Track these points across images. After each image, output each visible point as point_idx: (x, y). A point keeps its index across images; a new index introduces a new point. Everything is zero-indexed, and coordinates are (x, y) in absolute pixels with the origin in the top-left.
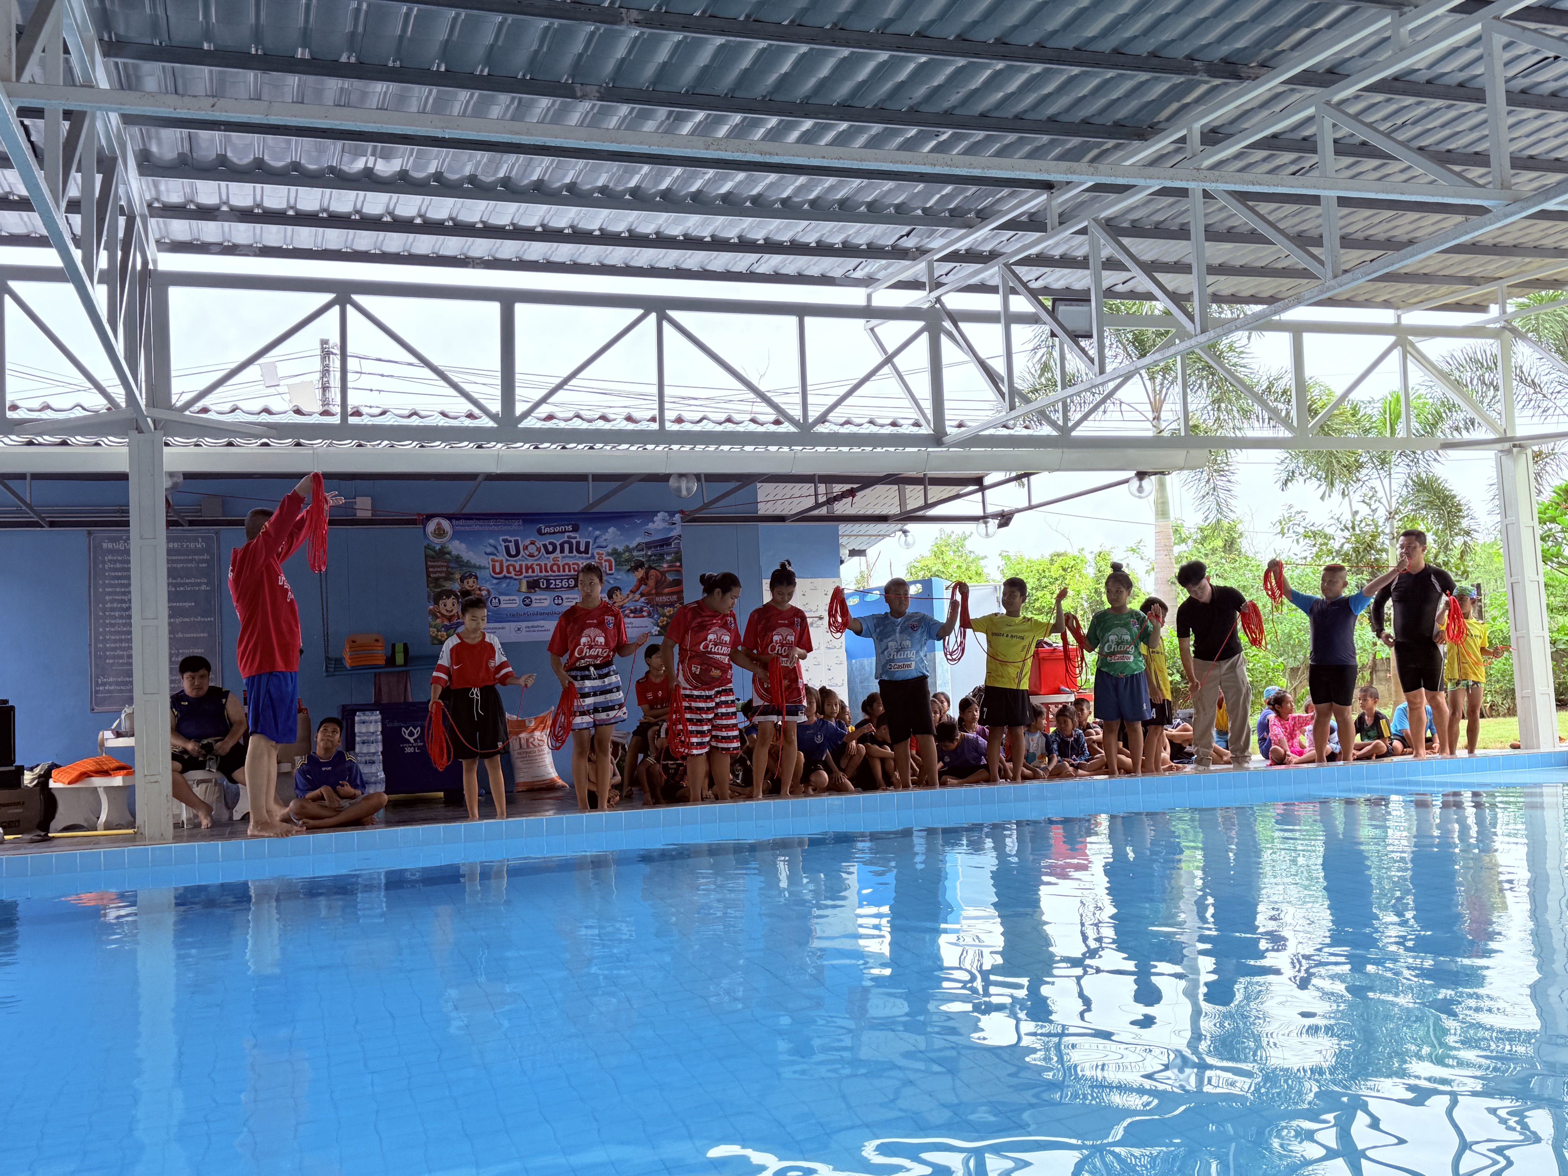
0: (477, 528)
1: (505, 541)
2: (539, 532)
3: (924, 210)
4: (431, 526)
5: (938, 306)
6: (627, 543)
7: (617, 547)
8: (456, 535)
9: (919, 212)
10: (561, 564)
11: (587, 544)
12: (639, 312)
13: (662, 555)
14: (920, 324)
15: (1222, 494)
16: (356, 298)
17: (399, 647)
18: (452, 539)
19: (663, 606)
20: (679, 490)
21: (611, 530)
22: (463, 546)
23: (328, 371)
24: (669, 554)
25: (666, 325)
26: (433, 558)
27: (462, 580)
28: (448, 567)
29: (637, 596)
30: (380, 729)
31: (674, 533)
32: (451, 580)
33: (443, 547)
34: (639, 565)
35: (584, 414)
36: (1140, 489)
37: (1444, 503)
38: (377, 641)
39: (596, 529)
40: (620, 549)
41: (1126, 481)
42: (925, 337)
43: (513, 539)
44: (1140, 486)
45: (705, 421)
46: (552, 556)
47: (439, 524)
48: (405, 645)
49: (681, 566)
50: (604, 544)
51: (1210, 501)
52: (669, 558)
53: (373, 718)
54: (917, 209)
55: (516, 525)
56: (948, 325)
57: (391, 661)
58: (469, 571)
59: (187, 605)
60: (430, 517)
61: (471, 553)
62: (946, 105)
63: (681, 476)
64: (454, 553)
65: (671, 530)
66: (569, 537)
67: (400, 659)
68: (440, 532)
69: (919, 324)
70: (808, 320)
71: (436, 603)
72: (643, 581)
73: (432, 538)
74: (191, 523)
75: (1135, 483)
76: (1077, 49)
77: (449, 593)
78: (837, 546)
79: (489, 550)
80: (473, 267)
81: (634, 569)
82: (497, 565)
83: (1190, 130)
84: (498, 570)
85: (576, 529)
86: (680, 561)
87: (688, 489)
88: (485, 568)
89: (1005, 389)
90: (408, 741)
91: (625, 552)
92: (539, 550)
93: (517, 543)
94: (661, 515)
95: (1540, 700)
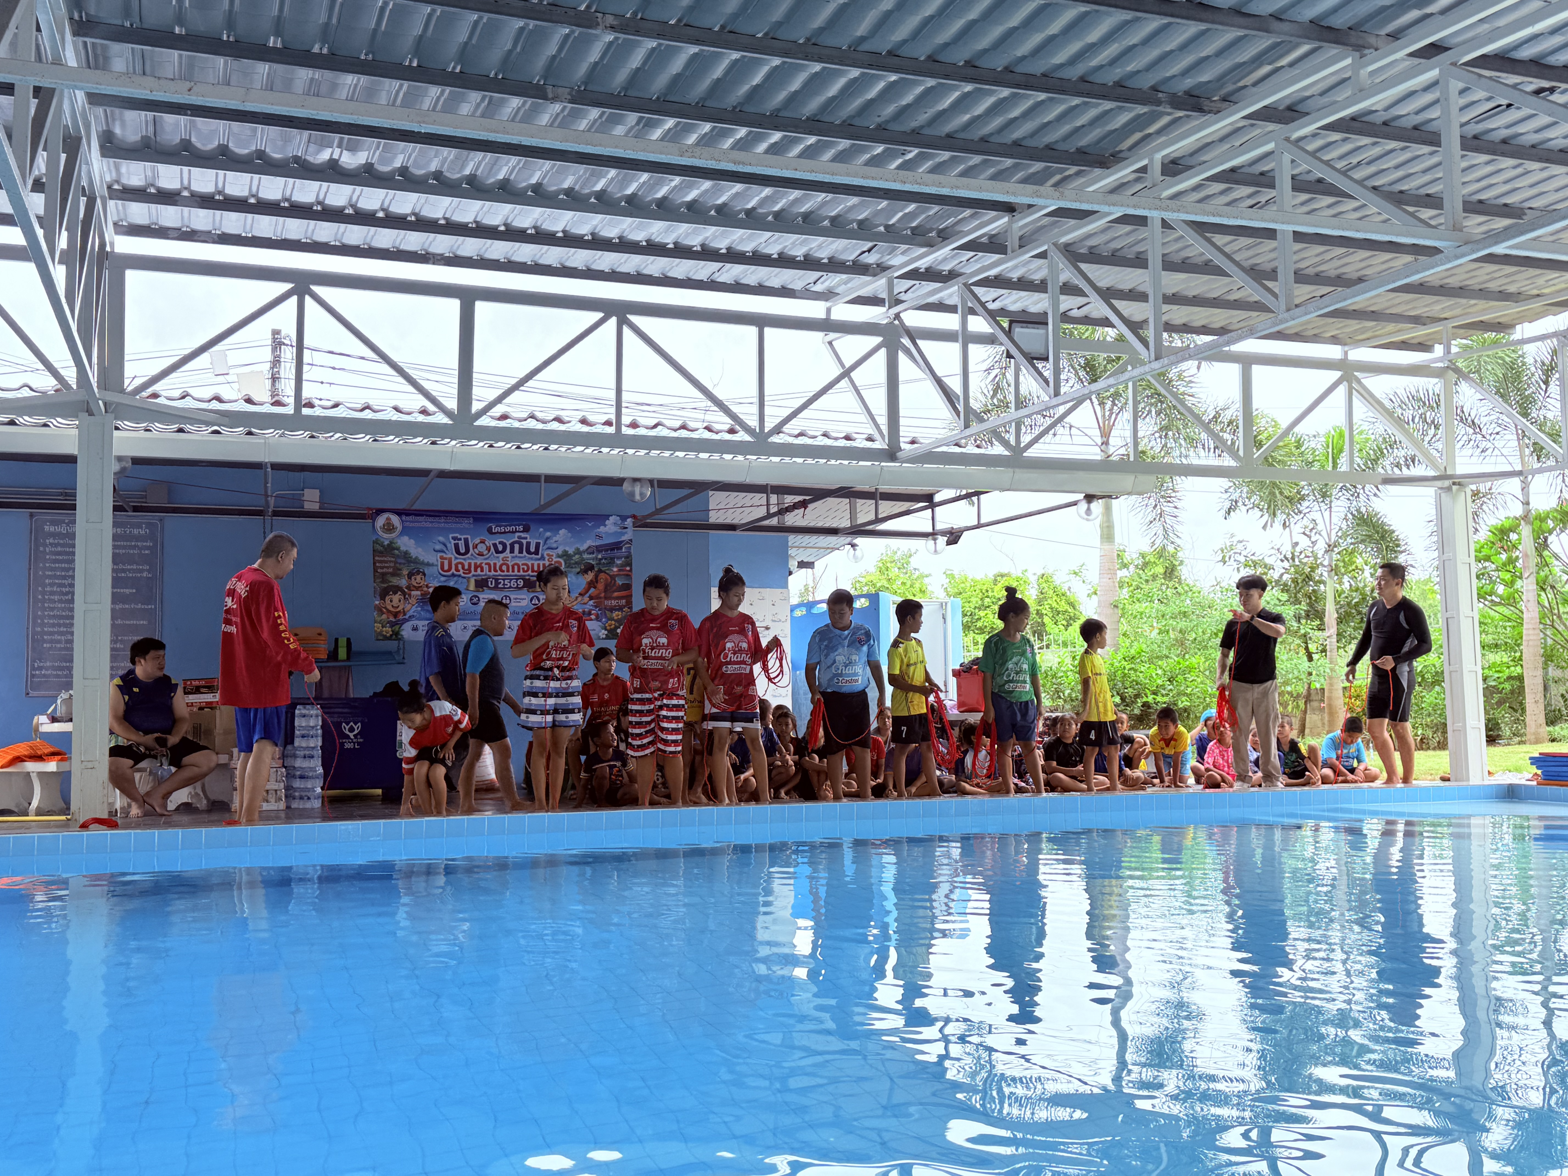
0: (427, 525)
1: (454, 538)
2: (490, 531)
3: (887, 227)
4: (381, 521)
5: (896, 322)
6: (578, 546)
7: (567, 549)
8: (405, 531)
9: (882, 229)
10: (510, 564)
11: (538, 545)
12: (600, 315)
13: (612, 559)
14: (879, 339)
15: (1169, 520)
16: (315, 288)
17: (343, 642)
18: (402, 534)
19: (612, 609)
20: (632, 494)
21: (562, 532)
22: (412, 541)
23: (279, 361)
24: (618, 558)
25: (626, 330)
26: (381, 553)
27: (410, 577)
28: (396, 563)
29: (586, 598)
30: (320, 723)
31: (625, 538)
32: (399, 575)
33: (391, 543)
34: (589, 568)
35: (539, 415)
36: (1088, 511)
37: (1383, 538)
38: (320, 634)
39: (546, 530)
40: (571, 551)
41: (1075, 504)
42: (882, 353)
43: (462, 537)
44: (1089, 509)
45: (660, 427)
46: (501, 556)
47: (388, 519)
48: (349, 640)
49: (631, 570)
50: (555, 545)
51: (1157, 527)
52: (619, 562)
53: (312, 712)
54: (880, 225)
55: (467, 523)
56: (906, 341)
57: (333, 655)
58: (417, 568)
59: (127, 591)
60: (380, 511)
61: (420, 550)
62: (914, 124)
63: (635, 480)
64: (403, 548)
65: (623, 534)
66: (519, 537)
67: (342, 653)
68: (389, 527)
69: (877, 340)
70: (768, 331)
71: (383, 598)
72: (592, 584)
73: (380, 533)
74: (136, 509)
75: (1084, 505)
76: (1044, 75)
77: (397, 589)
78: (786, 558)
79: (438, 547)
80: (434, 264)
81: (585, 571)
82: (446, 563)
83: (1151, 160)
84: (446, 568)
85: (526, 530)
86: (630, 565)
87: (641, 494)
88: (432, 565)
89: (961, 408)
90: (348, 737)
91: (575, 554)
92: (489, 549)
93: (466, 541)
94: (613, 519)
95: (1471, 734)
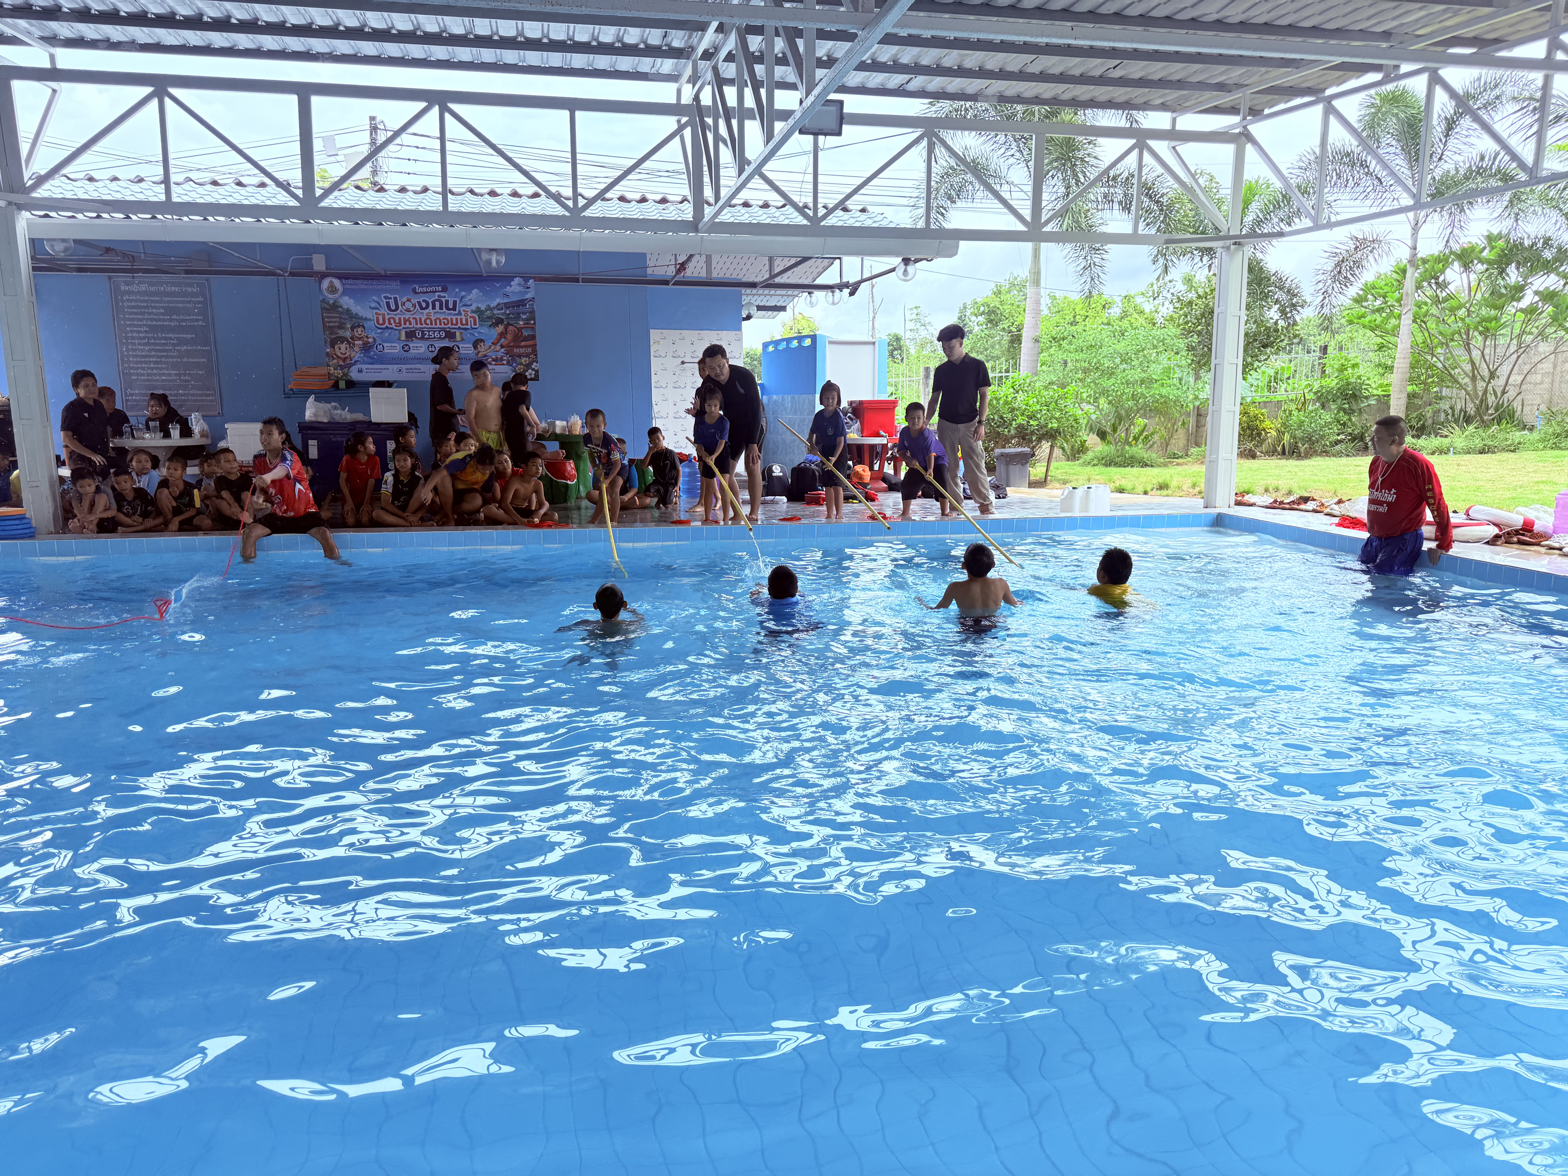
0: (363, 287)
1: (386, 298)
2: (414, 291)
4: (326, 283)
5: (694, 102)
6: (488, 303)
7: (480, 306)
8: (345, 292)
10: (433, 318)
11: (455, 303)
12: (423, 104)
13: (519, 314)
18: (343, 294)
20: (489, 262)
21: (475, 291)
22: (352, 301)
24: (524, 313)
25: (447, 117)
26: (328, 311)
27: (352, 330)
28: (340, 318)
29: (497, 347)
33: (335, 302)
39: (461, 290)
40: (483, 308)
43: (393, 297)
44: (905, 271)
46: (426, 311)
47: (331, 282)
49: (534, 324)
50: (469, 303)
52: (524, 317)
55: (395, 285)
58: (358, 322)
59: (190, 336)
60: (324, 276)
61: (359, 307)
64: (345, 307)
65: (527, 293)
66: (439, 296)
69: (675, 120)
72: (502, 335)
73: (326, 294)
74: (186, 272)
75: (902, 267)
77: (343, 340)
79: (373, 305)
81: (496, 324)
82: (381, 318)
84: (381, 322)
85: (444, 290)
86: (534, 319)
87: (497, 261)
91: (487, 310)
92: (414, 306)
94: (517, 280)
95: (1222, 465)
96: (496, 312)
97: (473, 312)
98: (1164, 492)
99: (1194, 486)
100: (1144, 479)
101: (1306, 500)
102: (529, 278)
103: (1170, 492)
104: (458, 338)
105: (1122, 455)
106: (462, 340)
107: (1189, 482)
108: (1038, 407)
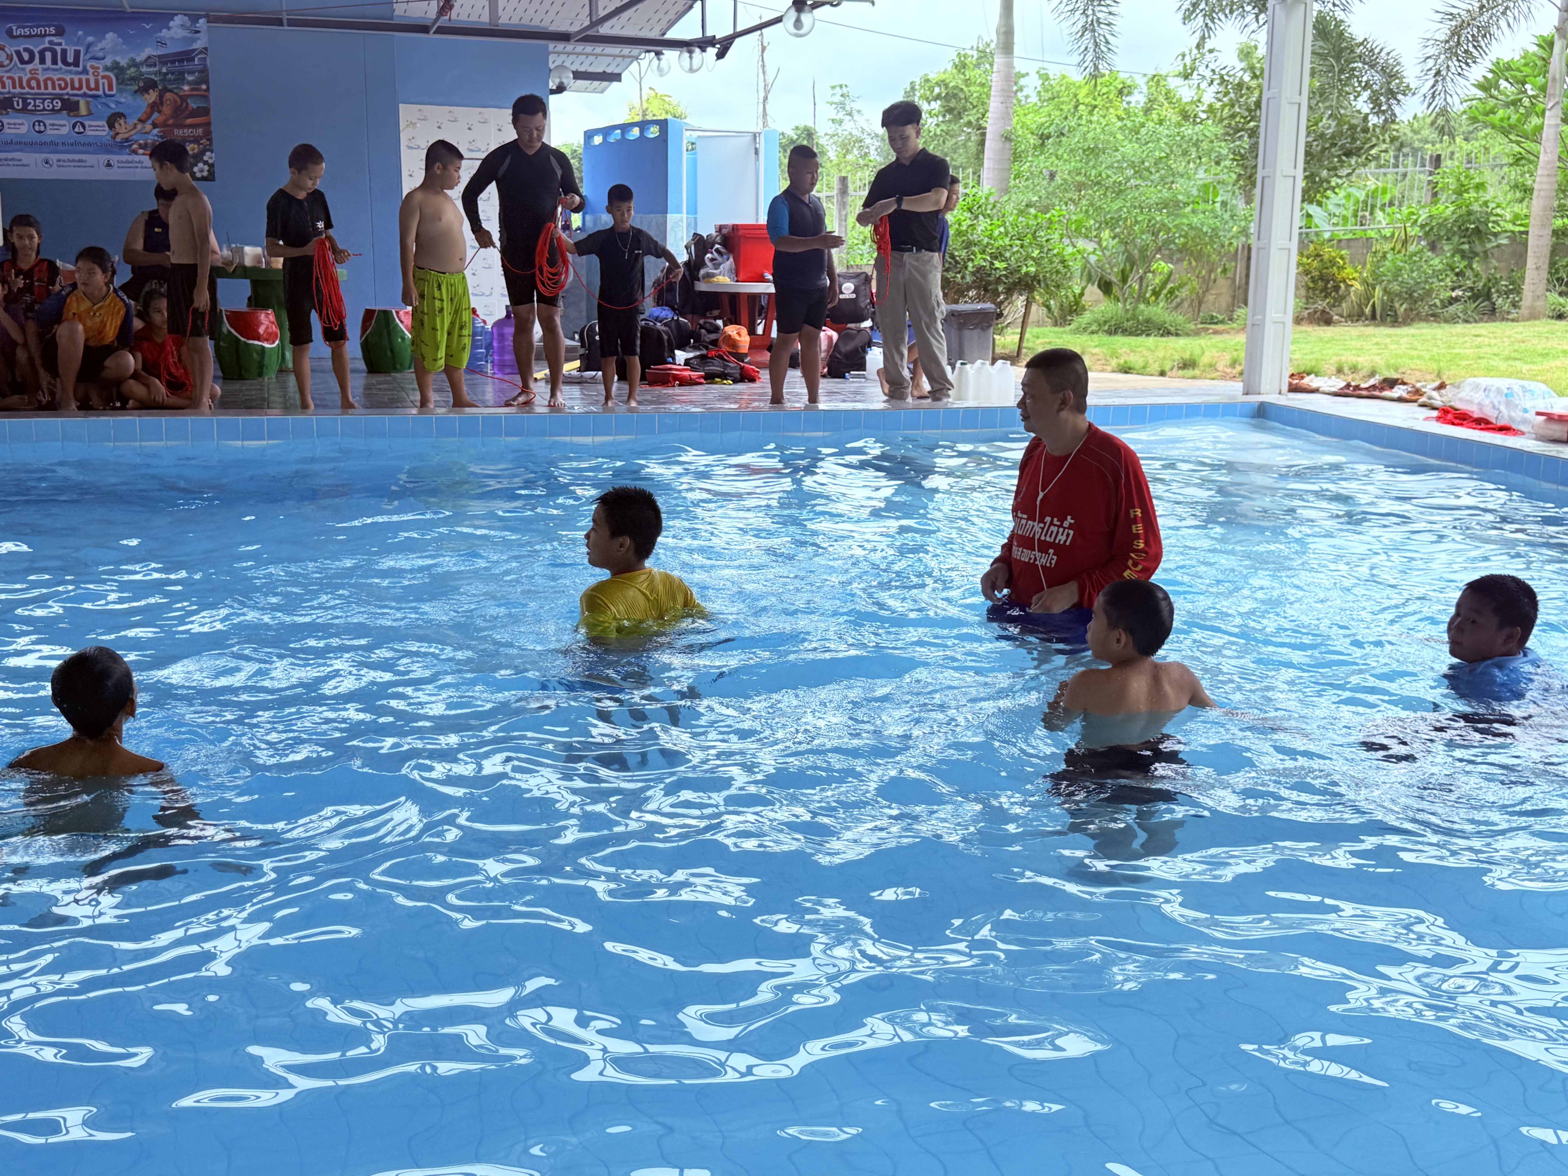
2: (10, 34)
6: (132, 55)
7: (118, 59)
10: (42, 79)
11: (77, 54)
13: (181, 74)
15: (1104, 31)
21: (110, 36)
24: (190, 73)
29: (150, 128)
31: (198, 44)
34: (150, 85)
36: (798, 25)
39: (88, 33)
40: (123, 62)
46: (28, 67)
49: (207, 90)
50: (101, 54)
51: (1087, 40)
52: (191, 78)
65: (194, 40)
66: (51, 43)
75: (793, 19)
81: (143, 90)
86: (206, 82)
91: (130, 67)
94: (178, 20)
95: (1270, 331)
96: (144, 69)
97: (107, 69)
98: (1189, 372)
99: (1234, 363)
100: (1161, 354)
101: (1391, 383)
102: (200, 17)
103: (1197, 372)
104: (83, 110)
105: (1134, 317)
106: (90, 113)
107: (1227, 358)
108: (1007, 241)
